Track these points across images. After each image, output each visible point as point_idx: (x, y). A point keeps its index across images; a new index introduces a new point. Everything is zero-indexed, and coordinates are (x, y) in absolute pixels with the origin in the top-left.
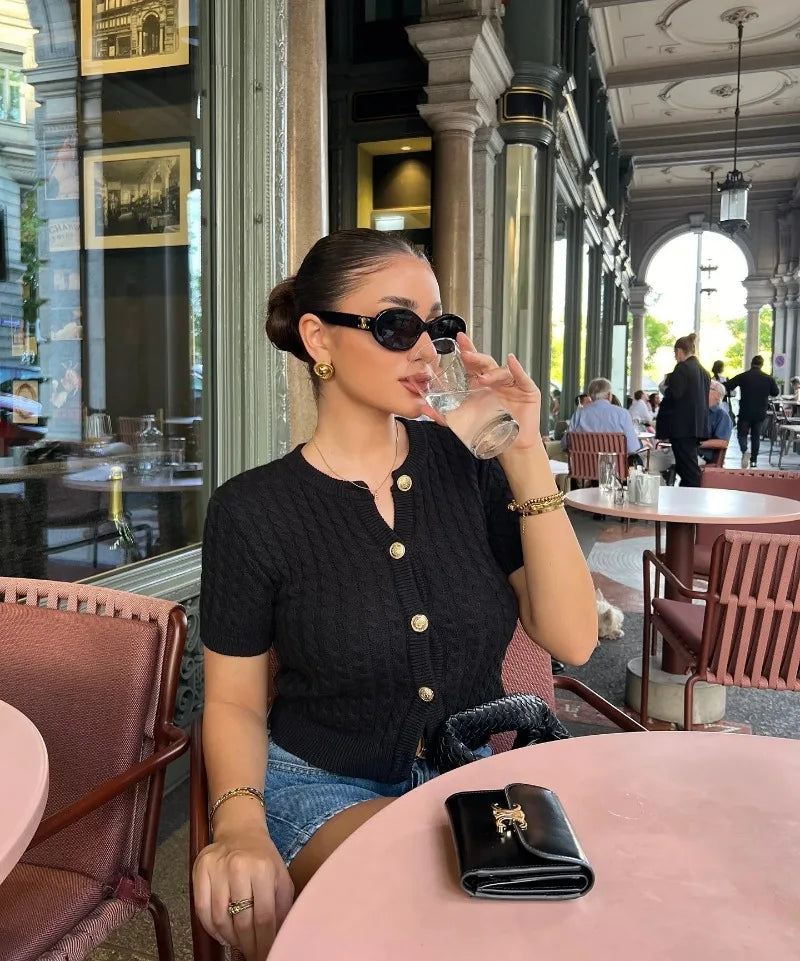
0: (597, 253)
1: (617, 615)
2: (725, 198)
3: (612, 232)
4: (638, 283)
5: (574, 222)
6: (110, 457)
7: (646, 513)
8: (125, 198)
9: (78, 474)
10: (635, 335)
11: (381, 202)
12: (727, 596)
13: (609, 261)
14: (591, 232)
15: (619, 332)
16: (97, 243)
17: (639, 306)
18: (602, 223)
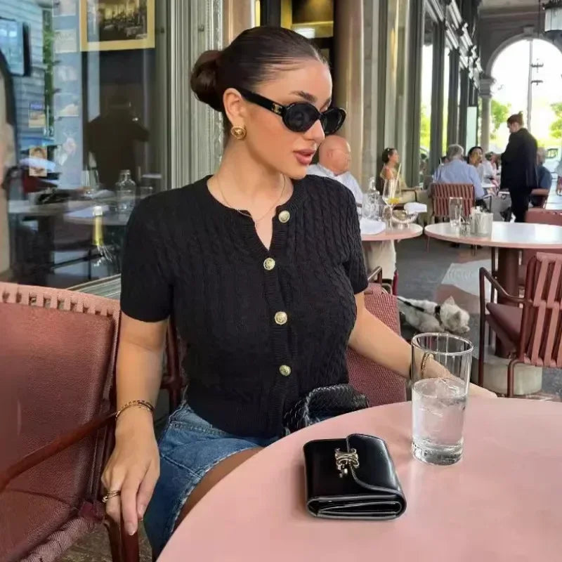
0: (455, 54)
1: (465, 316)
2: (548, 14)
3: (467, 40)
4: (486, 77)
5: (437, 33)
6: (98, 201)
7: (483, 241)
8: (108, 14)
9: (75, 212)
10: (484, 114)
11: (299, 17)
12: (538, 301)
13: (464, 61)
14: (451, 40)
15: (472, 112)
16: (95, 47)
17: (486, 93)
18: (459, 33)
